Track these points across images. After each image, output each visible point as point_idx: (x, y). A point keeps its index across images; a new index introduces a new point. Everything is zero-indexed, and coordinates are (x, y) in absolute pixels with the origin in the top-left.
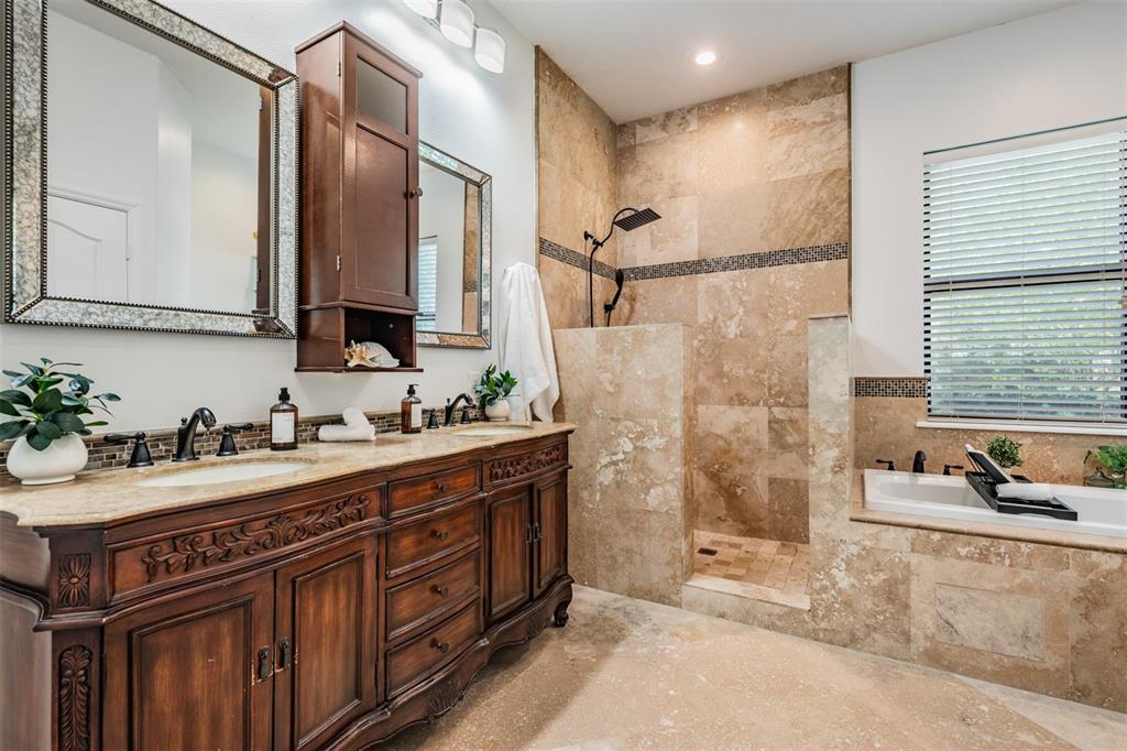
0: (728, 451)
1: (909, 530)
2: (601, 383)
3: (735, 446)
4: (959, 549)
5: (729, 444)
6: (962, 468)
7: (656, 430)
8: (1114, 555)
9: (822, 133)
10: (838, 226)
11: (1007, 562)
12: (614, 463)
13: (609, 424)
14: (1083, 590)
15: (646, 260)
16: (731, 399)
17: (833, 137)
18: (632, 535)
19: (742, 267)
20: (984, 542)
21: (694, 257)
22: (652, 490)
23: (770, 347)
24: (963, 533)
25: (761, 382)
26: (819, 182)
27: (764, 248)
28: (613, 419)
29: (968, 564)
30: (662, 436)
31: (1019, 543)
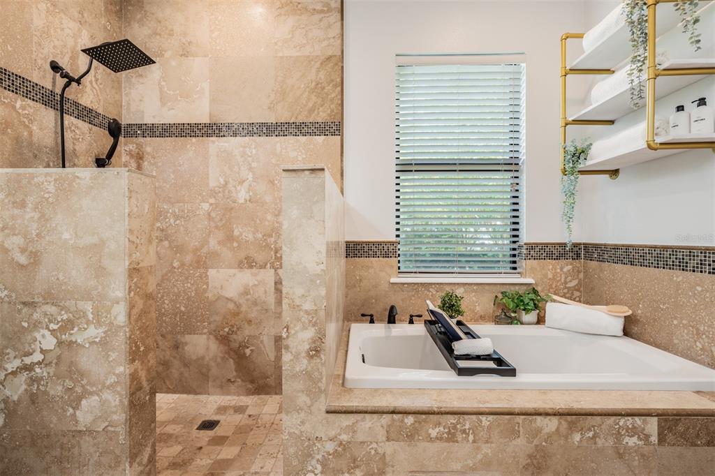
0: (237, 314)
1: (384, 416)
2: (6, 251)
3: (244, 309)
4: (430, 431)
5: (238, 306)
6: (421, 316)
7: (90, 316)
8: (553, 418)
9: (321, 20)
10: (333, 106)
11: (471, 438)
12: (28, 368)
13: (20, 311)
14: (530, 456)
15: (154, 117)
16: (241, 262)
17: (329, 26)
18: (54, 468)
19: (251, 134)
20: (452, 420)
21: (205, 119)
22: (84, 402)
23: (277, 213)
24: (434, 413)
25: (268, 246)
26: (318, 64)
27: (271, 119)
28: (24, 303)
29: (438, 445)
30: (99, 324)
31: (480, 417)
